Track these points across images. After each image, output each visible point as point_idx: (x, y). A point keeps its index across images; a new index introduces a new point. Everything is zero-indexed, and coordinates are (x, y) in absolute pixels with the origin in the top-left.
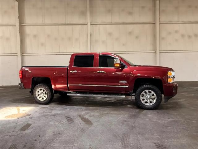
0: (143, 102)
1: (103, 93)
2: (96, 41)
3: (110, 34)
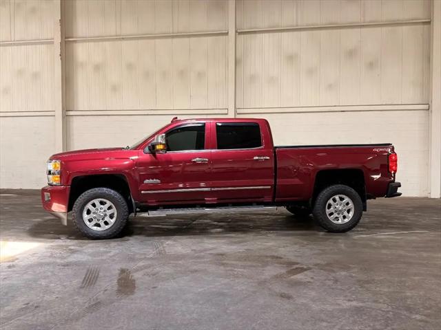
2: (253, 78)
3: (291, 58)
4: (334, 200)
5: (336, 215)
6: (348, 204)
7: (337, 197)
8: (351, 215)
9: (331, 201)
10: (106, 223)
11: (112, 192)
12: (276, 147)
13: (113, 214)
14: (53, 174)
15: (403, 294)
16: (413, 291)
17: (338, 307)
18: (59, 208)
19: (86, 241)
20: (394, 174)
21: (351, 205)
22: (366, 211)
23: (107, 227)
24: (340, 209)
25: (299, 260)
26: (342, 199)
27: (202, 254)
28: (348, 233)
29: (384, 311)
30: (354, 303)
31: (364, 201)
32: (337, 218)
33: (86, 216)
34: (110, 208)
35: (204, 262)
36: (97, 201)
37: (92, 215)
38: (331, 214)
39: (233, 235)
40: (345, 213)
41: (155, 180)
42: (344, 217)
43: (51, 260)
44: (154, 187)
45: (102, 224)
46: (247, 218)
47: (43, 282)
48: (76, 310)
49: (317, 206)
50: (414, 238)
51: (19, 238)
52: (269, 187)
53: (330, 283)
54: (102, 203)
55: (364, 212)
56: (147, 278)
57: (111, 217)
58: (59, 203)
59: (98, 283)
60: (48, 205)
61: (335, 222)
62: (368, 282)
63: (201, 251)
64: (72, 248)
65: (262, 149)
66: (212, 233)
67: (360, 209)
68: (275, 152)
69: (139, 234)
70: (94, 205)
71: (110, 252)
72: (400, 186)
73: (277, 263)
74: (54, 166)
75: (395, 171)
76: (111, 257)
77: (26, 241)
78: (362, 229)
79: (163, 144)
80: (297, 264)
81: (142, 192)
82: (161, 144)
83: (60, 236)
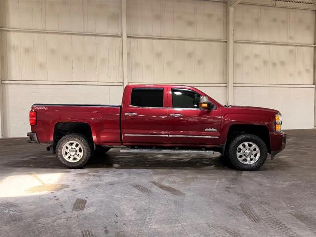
0: (240, 160)
1: (154, 148)
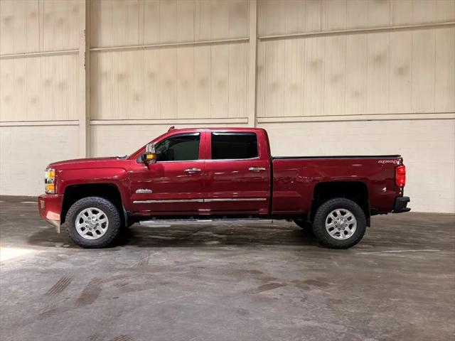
2: (275, 86)
4: (335, 215)
5: (336, 230)
6: (350, 218)
7: (338, 212)
8: (353, 230)
9: (331, 215)
10: (98, 232)
11: (104, 201)
12: (274, 158)
13: (105, 223)
14: (49, 183)
15: (370, 316)
16: (382, 314)
17: (290, 326)
18: (53, 217)
19: (77, 250)
20: (403, 187)
21: (353, 220)
22: (369, 226)
23: (99, 236)
24: (341, 224)
25: (279, 276)
26: (343, 213)
27: (183, 266)
28: (351, 250)
29: (336, 333)
30: (310, 323)
31: (368, 217)
32: (338, 234)
33: (78, 225)
34: (102, 217)
35: (180, 275)
36: (89, 210)
37: (84, 224)
38: (331, 229)
39: (226, 248)
40: (347, 229)
41: (147, 190)
42: (346, 233)
43: (34, 267)
44: (146, 197)
45: (94, 232)
46: (251, 231)
47: (13, 288)
48: (29, 316)
49: (316, 220)
50: (421, 257)
51: (16, 244)
52: (265, 199)
53: (299, 300)
54: (95, 212)
55: (367, 228)
56: (115, 288)
57: (103, 226)
58: (53, 211)
59: (65, 291)
60: (44, 213)
61: (336, 237)
62: (339, 302)
63: (183, 264)
64: (61, 256)
65: (258, 159)
66: (206, 246)
67: (363, 224)
68: (271, 163)
69: (133, 244)
70: (86, 214)
71: (94, 261)
72: (409, 201)
73: (254, 278)
74: (50, 175)
75: (404, 184)
76: (92, 266)
77: (21, 247)
78: (367, 246)
79: (153, 154)
80: (275, 279)
81: (135, 202)
82: (151, 153)
83: (57, 243)
